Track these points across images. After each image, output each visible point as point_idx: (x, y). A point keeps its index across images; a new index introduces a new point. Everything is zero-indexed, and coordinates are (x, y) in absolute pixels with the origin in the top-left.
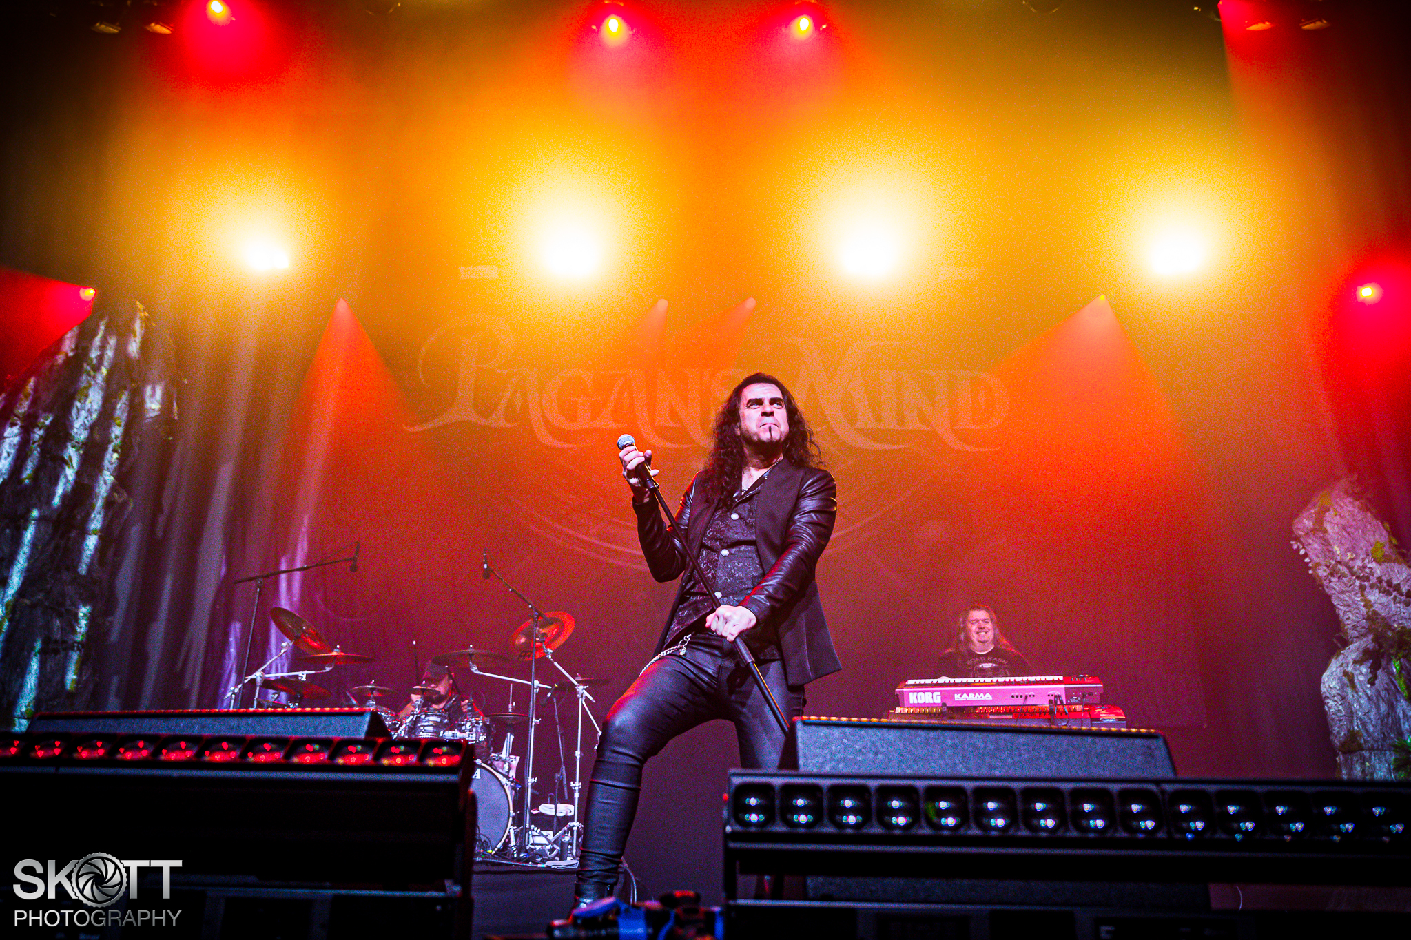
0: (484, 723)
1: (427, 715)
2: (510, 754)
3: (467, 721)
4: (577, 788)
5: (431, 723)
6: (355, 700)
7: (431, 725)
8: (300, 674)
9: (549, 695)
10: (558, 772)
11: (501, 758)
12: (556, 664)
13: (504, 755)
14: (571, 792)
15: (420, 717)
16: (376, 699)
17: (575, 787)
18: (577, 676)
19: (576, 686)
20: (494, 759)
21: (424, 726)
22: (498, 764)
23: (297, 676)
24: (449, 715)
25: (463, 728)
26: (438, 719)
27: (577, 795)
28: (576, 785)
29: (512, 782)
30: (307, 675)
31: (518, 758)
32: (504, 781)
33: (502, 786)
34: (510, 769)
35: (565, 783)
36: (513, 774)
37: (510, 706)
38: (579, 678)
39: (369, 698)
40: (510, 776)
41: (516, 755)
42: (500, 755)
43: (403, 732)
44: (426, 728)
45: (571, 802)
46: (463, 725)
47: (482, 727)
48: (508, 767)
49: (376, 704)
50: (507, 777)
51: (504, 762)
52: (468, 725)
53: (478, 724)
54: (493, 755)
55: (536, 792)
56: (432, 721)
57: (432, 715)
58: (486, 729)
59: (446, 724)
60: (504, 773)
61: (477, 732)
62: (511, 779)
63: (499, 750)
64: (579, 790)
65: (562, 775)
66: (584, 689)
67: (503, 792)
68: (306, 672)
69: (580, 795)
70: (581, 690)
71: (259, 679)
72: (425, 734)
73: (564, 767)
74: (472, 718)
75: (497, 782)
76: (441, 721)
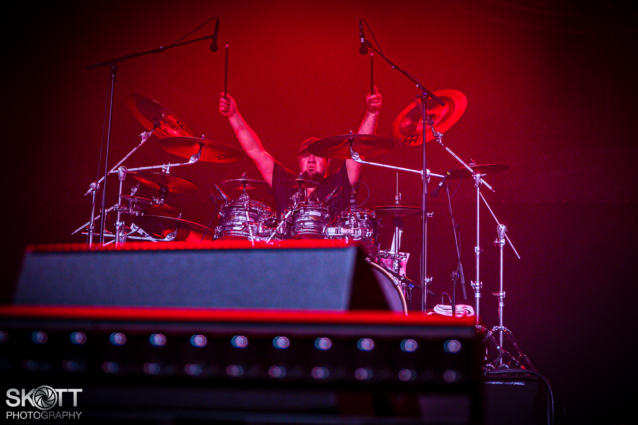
0: (370, 217)
1: (305, 210)
2: (399, 251)
3: (351, 216)
4: (478, 288)
5: (311, 218)
6: (226, 194)
7: (312, 221)
8: (163, 166)
9: (441, 184)
10: (455, 270)
11: (390, 255)
12: (447, 149)
13: (392, 252)
14: (472, 292)
15: (298, 212)
16: (248, 192)
17: (475, 286)
18: (471, 162)
19: (472, 173)
20: (382, 257)
21: (304, 222)
22: (386, 261)
23: (161, 169)
24: (330, 208)
25: (347, 223)
26: (319, 214)
27: (478, 295)
28: (477, 285)
29: (403, 281)
30: (170, 167)
31: (408, 255)
32: (396, 281)
33: (395, 287)
34: (400, 266)
35: (463, 282)
36: (402, 272)
37: (397, 198)
38: (473, 164)
39: (242, 192)
40: (401, 274)
41: (406, 252)
42: (389, 252)
43: (282, 229)
44: (306, 224)
45: (472, 302)
46: (347, 219)
47: (367, 222)
48: (397, 265)
49: (250, 198)
50: (397, 275)
51: (393, 259)
52: (353, 220)
53: (364, 218)
54: (381, 251)
55: (431, 292)
56: (311, 216)
57: (312, 210)
58: (372, 224)
59: (327, 218)
60: (393, 271)
61: (362, 227)
62: (403, 278)
63: (387, 247)
64: (480, 289)
65: (459, 273)
66: (481, 177)
67: (396, 292)
68: (170, 165)
69: (481, 295)
70: (478, 179)
71: (121, 174)
72: (305, 230)
73: (461, 265)
74: (356, 211)
75: (389, 282)
76: (322, 216)
